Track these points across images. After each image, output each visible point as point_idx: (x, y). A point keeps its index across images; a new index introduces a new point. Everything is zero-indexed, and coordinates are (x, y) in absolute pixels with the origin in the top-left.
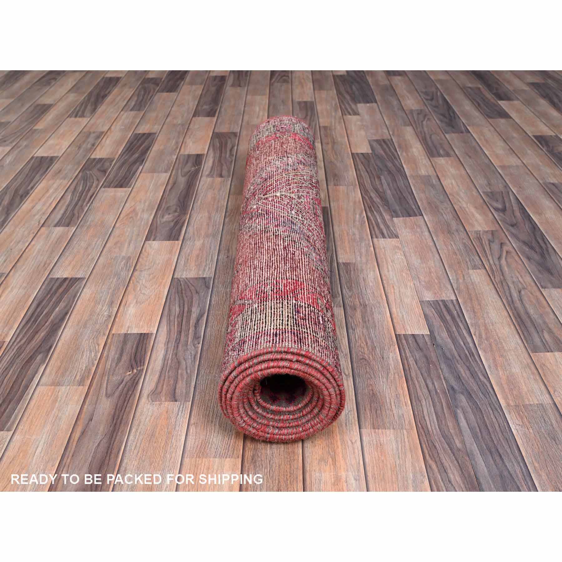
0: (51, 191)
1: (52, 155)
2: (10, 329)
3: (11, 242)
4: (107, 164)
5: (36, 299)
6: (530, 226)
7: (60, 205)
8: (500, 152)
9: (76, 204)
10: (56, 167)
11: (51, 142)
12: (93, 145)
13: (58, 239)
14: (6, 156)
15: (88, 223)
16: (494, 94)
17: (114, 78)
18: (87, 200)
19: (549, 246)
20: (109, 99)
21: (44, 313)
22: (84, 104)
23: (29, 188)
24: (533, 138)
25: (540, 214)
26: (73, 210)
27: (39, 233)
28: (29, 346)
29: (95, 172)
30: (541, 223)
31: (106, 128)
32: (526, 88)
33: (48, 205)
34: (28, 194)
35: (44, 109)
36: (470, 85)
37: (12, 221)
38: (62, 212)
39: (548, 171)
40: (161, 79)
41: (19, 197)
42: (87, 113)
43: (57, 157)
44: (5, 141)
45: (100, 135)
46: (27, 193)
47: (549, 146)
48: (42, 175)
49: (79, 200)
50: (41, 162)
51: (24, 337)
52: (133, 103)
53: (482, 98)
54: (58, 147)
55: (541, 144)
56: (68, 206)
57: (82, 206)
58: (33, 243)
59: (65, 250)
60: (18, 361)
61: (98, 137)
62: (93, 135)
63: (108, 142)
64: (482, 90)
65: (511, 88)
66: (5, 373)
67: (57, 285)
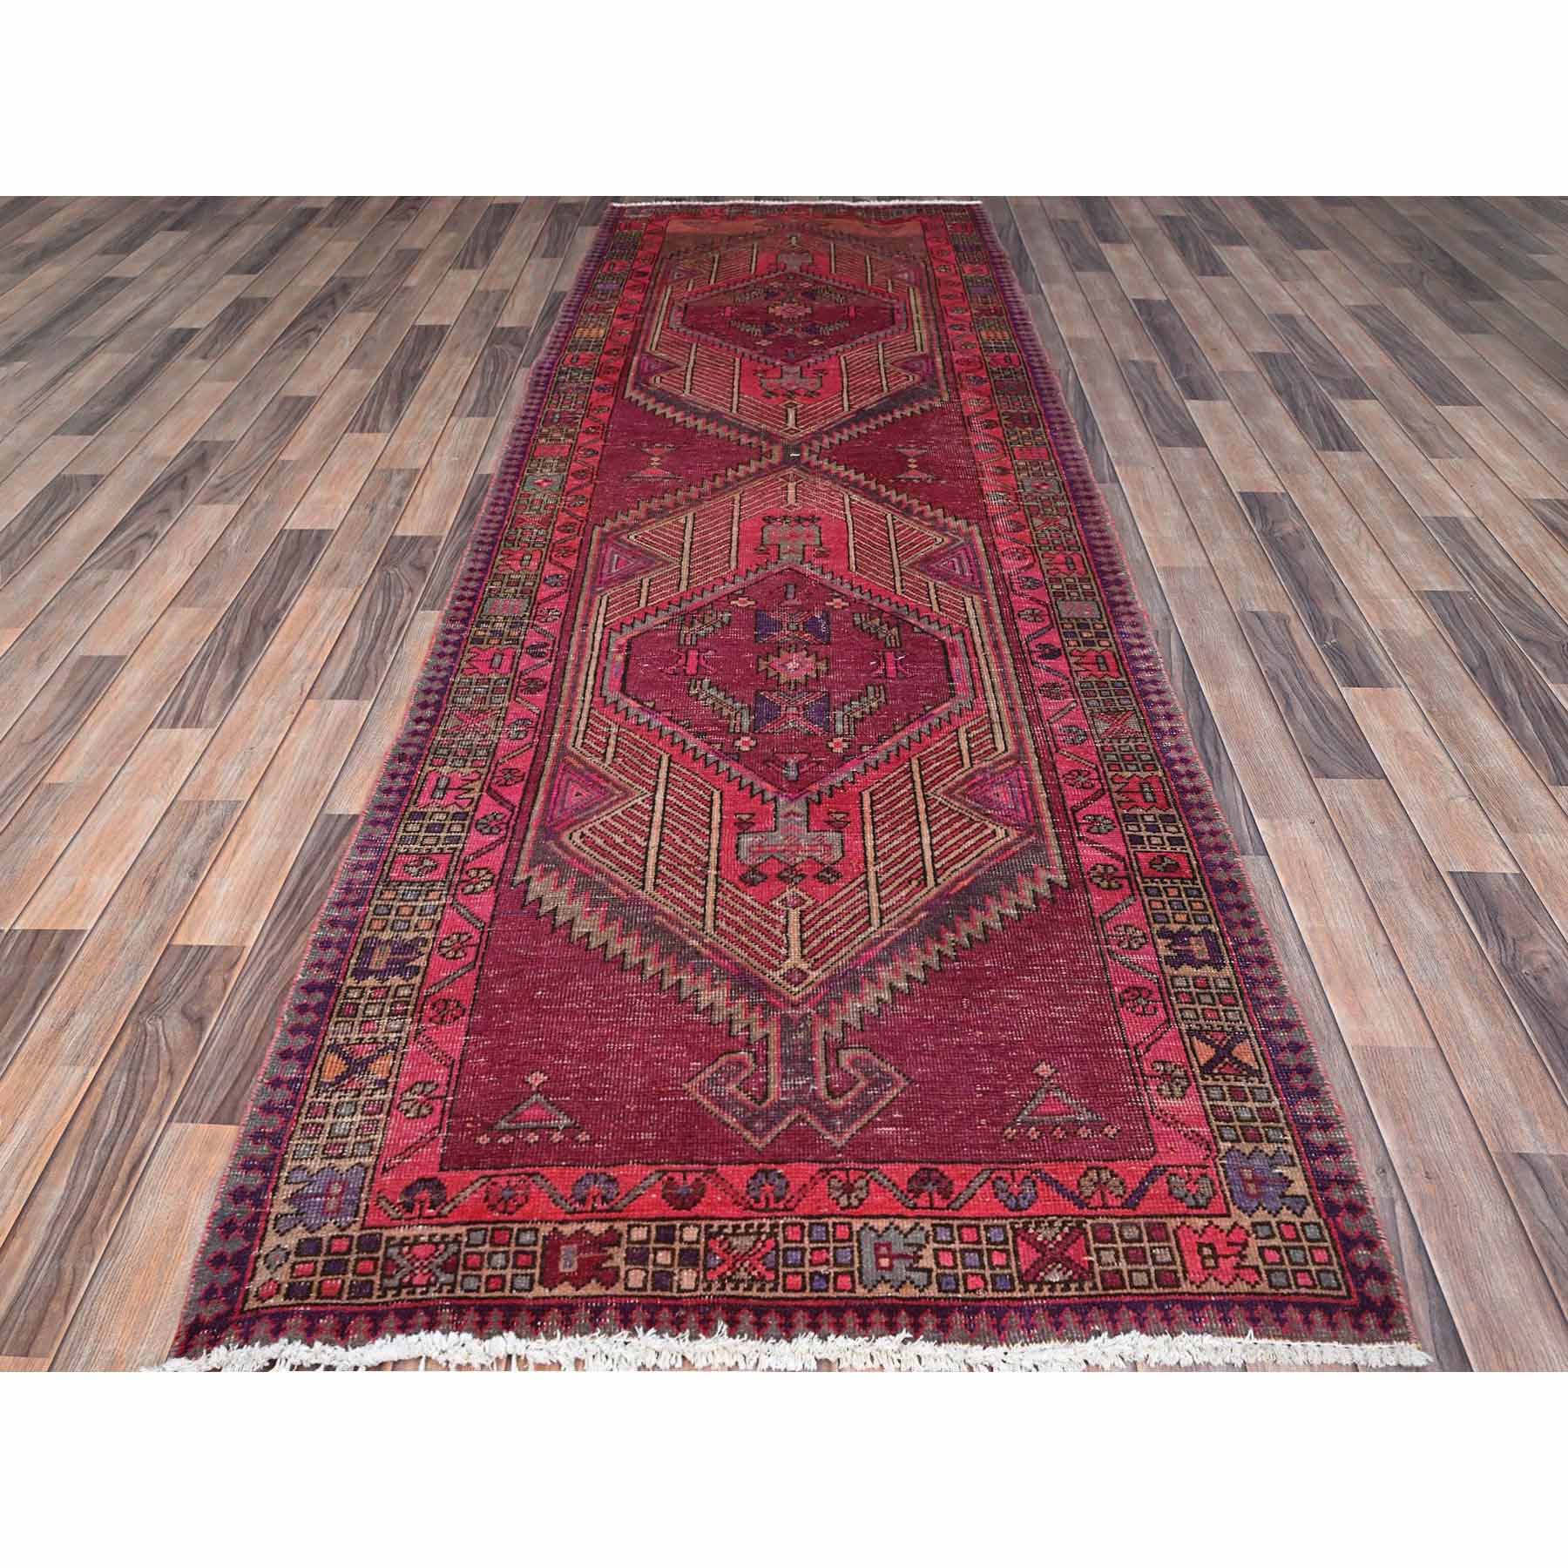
0: (322, 614)
1: (320, 527)
2: (254, 922)
3: (250, 732)
4: (428, 551)
5: (301, 859)
6: (1198, 712)
7: (340, 649)
8: (1170, 532)
9: (372, 648)
10: (328, 556)
11: (317, 493)
12: (399, 503)
13: (338, 729)
14: (230, 529)
15: (396, 693)
16: (1180, 382)
17: (433, 327)
18: (392, 637)
19: (1223, 759)
20: (425, 384)
21: (315, 889)
22: (377, 396)
23: (279, 606)
24: (1239, 499)
25: (1219, 685)
26: (366, 661)
27: (302, 716)
28: (290, 956)
29: (403, 571)
30: (1218, 706)
31: (422, 462)
32: (1248, 368)
33: (317, 646)
34: (278, 621)
35: (299, 409)
36: (1136, 358)
37: (250, 684)
38: (345, 664)
39: (1255, 582)
40: (528, 331)
41: (261, 628)
42: (385, 422)
43: (330, 531)
44: (226, 490)
45: (413, 479)
46: (274, 621)
47: (1267, 519)
48: (302, 577)
49: (376, 638)
50: (298, 542)
51: (278, 937)
52: (474, 396)
53: (1155, 391)
54: (330, 507)
55: (1252, 515)
56: (356, 651)
57: (382, 652)
58: (292, 735)
59: (354, 753)
60: (269, 988)
61: (407, 484)
62: (397, 479)
63: (427, 495)
64: (1160, 369)
65: (1217, 367)
66: (246, 1012)
67: (339, 829)
